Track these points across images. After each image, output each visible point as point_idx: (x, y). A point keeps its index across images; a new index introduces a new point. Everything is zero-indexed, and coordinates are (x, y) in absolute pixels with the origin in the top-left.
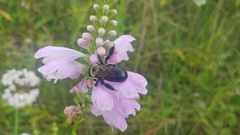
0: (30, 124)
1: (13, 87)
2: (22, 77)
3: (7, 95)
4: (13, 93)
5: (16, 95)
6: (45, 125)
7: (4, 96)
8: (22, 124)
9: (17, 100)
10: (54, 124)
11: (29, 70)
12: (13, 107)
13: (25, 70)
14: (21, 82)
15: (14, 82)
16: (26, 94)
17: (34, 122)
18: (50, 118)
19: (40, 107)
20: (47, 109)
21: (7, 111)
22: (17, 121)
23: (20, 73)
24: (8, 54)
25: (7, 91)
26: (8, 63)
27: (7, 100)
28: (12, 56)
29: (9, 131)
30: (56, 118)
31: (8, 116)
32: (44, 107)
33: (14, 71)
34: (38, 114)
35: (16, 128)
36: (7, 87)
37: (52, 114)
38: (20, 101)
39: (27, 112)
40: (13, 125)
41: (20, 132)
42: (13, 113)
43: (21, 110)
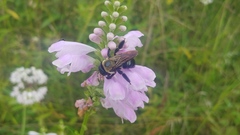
0: (37, 122)
1: (21, 85)
2: (30, 75)
3: (15, 93)
4: (21, 90)
5: (25, 93)
6: (51, 123)
7: (13, 94)
8: (29, 122)
9: (25, 98)
10: (61, 122)
11: (37, 68)
12: (21, 105)
13: (33, 68)
14: (30, 80)
15: (22, 80)
16: (34, 92)
17: (41, 120)
18: (57, 116)
19: (47, 105)
20: (54, 107)
21: (15, 109)
22: (25, 119)
23: (28, 71)
24: (16, 52)
25: (16, 89)
26: (15, 61)
27: (15, 98)
28: (19, 54)
29: (16, 129)
30: (62, 116)
31: (15, 114)
32: (51, 104)
33: (22, 69)
34: (45, 112)
35: (24, 126)
36: (16, 85)
37: (59, 112)
38: (28, 98)
39: (34, 110)
40: (20, 122)
41: (27, 130)
42: (20, 112)
43: (29, 108)
